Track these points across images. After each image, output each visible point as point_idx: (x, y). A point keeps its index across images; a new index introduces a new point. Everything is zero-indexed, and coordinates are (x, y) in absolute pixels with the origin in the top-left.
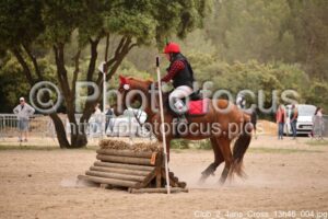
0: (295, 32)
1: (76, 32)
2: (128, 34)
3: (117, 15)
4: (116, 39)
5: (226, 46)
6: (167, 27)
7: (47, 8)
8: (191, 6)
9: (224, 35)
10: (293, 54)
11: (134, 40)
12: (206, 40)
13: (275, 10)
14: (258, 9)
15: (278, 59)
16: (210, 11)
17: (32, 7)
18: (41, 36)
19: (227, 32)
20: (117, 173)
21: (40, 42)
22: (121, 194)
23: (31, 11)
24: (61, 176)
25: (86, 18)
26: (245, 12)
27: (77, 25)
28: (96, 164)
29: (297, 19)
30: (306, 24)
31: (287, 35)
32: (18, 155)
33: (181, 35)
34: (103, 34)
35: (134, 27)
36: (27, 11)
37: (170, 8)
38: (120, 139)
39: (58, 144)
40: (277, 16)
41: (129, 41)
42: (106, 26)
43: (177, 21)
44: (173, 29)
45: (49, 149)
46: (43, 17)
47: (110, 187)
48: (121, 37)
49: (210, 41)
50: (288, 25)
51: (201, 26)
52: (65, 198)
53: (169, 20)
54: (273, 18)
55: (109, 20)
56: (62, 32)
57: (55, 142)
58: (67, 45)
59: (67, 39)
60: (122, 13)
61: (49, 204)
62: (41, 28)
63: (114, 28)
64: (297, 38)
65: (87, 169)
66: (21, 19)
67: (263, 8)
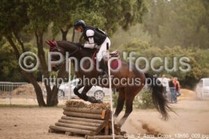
1: (51, 25)
3: (80, 12)
5: (159, 36)
7: (31, 7)
9: (157, 29)
10: (207, 42)
12: (144, 31)
13: (194, 11)
14: (183, 10)
15: (195, 45)
17: (20, 7)
18: (26, 27)
19: (160, 26)
20: (78, 125)
21: (26, 31)
23: (20, 9)
24: (38, 126)
25: (59, 15)
26: (173, 12)
27: (52, 20)
28: (62, 118)
31: (203, 28)
33: (125, 28)
34: (71, 26)
36: (16, 9)
39: (37, 104)
40: (195, 15)
42: (72, 20)
45: (31, 107)
46: (28, 14)
47: (72, 134)
49: (147, 32)
50: (203, 22)
51: (141, 22)
54: (193, 16)
55: (75, 16)
56: (41, 25)
57: (35, 102)
58: (45, 34)
59: (45, 30)
62: (27, 22)
65: (56, 121)
66: (12, 15)
67: (186, 10)
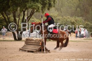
0: (80, 8)
1: (19, 8)
2: (34, 9)
3: (31, 3)
4: (30, 10)
5: (61, 12)
6: (44, 7)
7: (11, 1)
8: (51, 1)
9: (60, 9)
10: (80, 14)
11: (35, 11)
12: (55, 10)
13: (75, 2)
14: (70, 2)
16: (57, 2)
18: (9, 9)
19: (62, 8)
20: (30, 48)
21: (9, 11)
22: (32, 54)
23: (6, 2)
24: (15, 48)
25: (22, 4)
26: (66, 3)
27: (19, 6)
28: (24, 45)
29: (81, 5)
30: (83, 6)
31: (78, 9)
32: (3, 43)
33: (48, 9)
34: (27, 9)
35: (35, 7)
36: (5, 2)
37: (45, 2)
38: (31, 38)
39: (14, 40)
40: (75, 4)
41: (34, 11)
42: (27, 7)
43: (47, 5)
44: (46, 7)
45: (11, 41)
46: (10, 4)
47: (29, 51)
48: (32, 10)
49: (57, 11)
50: (78, 7)
51: (54, 7)
52: (16, 55)
53: (45, 5)
54: (74, 4)
55: (28, 5)
56: (15, 8)
57: (13, 39)
58: (16, 12)
59: (17, 10)
60: (32, 3)
61: (11, 56)
62: (9, 7)
63: (30, 7)
64: (81, 10)
65: (22, 46)
66: (3, 5)
67: (72, 2)
